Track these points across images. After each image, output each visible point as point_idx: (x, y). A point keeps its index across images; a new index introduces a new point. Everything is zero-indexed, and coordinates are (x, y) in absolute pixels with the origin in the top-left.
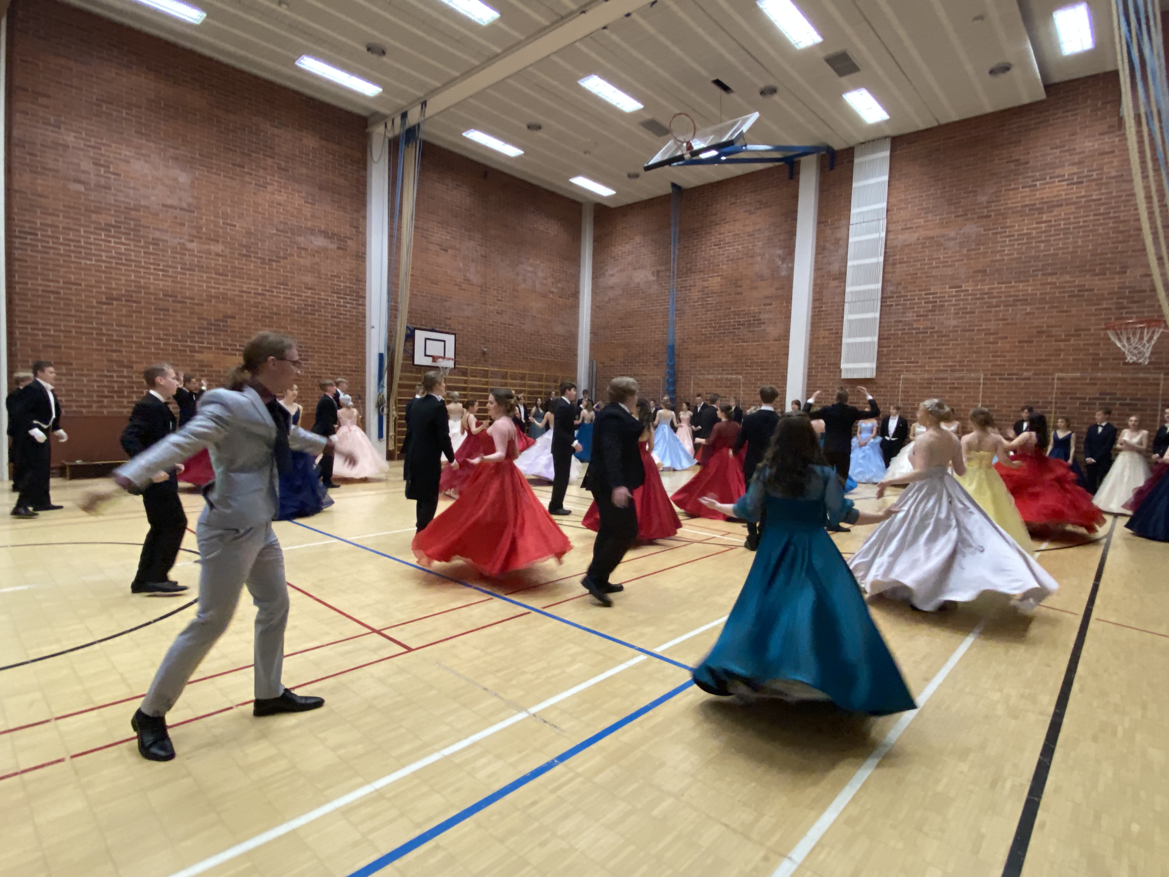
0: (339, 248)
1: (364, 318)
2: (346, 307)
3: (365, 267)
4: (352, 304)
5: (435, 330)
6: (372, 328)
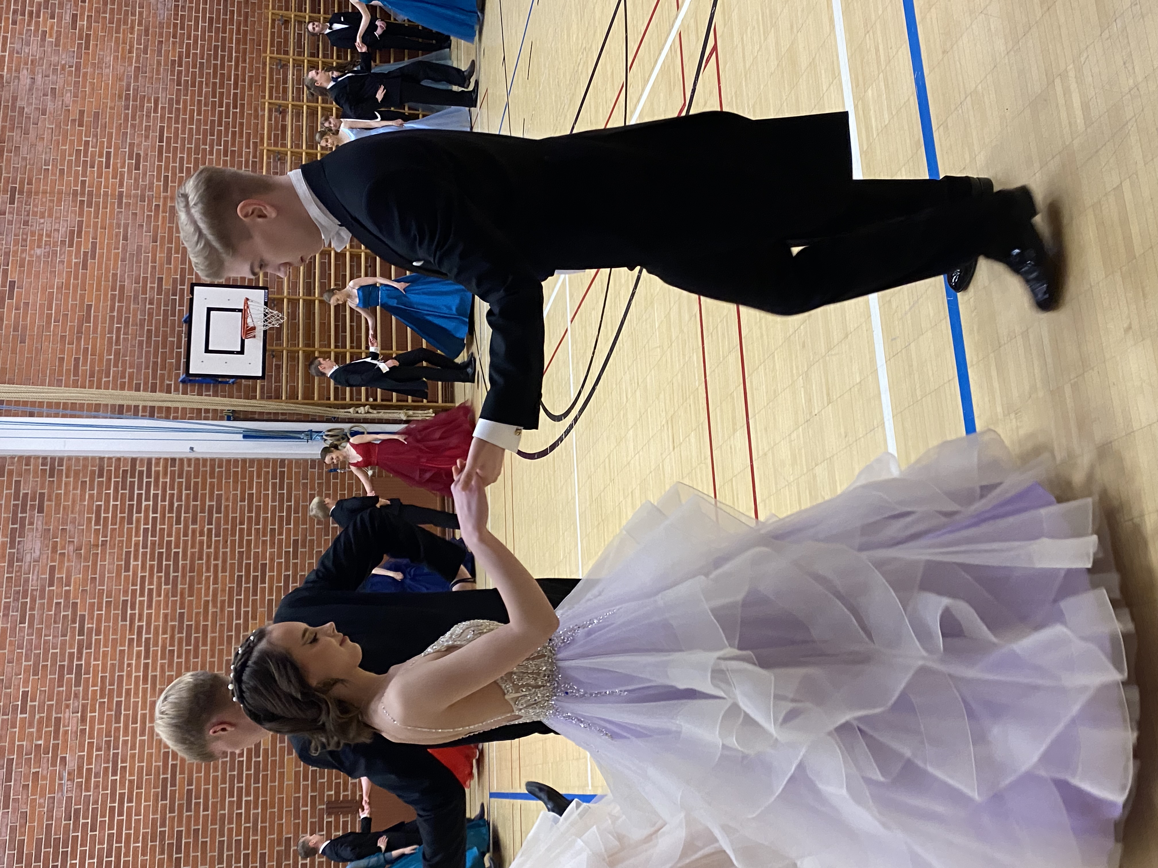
1: (173, 460)
2: (156, 496)
3: (70, 458)
4: (148, 484)
5: (189, 321)
6: (192, 449)
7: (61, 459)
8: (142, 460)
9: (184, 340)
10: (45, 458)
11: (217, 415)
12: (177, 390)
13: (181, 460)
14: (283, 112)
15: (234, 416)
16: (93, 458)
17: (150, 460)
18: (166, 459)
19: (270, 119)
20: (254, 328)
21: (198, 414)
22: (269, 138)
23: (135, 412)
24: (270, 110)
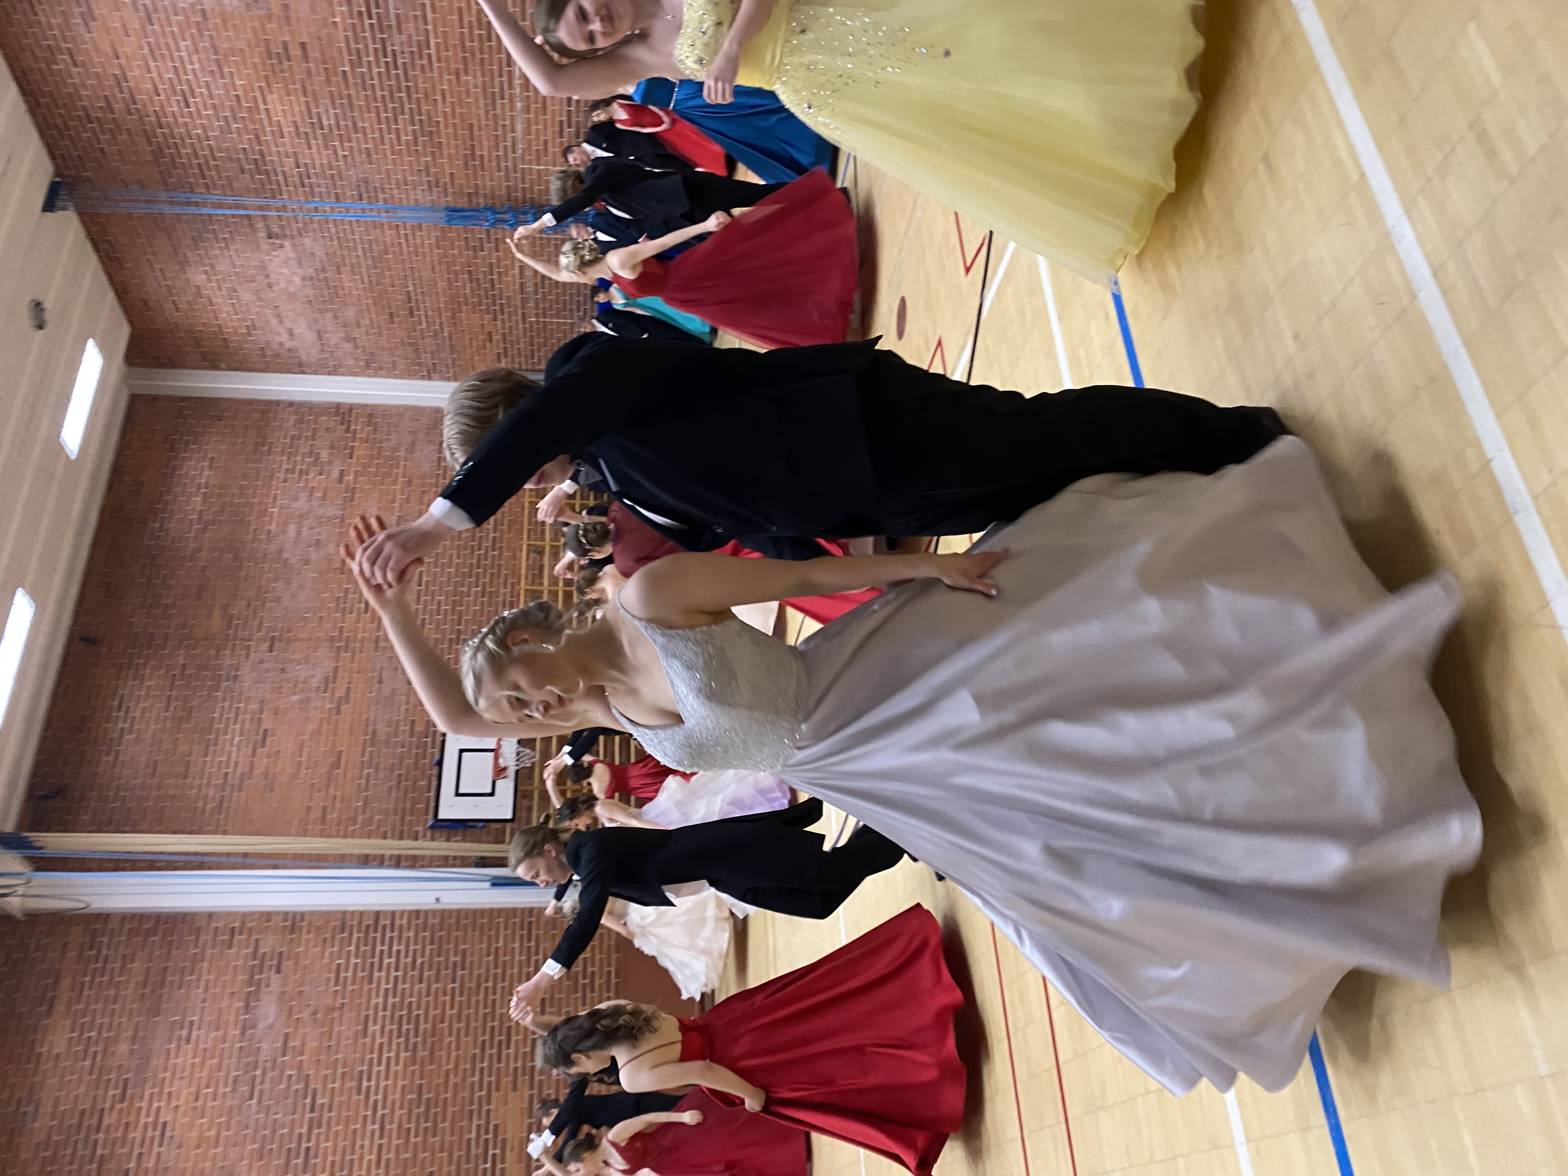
0: (278, 971)
1: (418, 912)
2: (399, 952)
3: (312, 913)
4: (392, 938)
5: (440, 763)
6: (437, 899)
7: (303, 914)
8: (386, 913)
9: (434, 783)
10: (287, 913)
11: (465, 862)
12: (424, 836)
13: (427, 912)
14: (540, 552)
15: (483, 862)
16: (336, 912)
17: (393, 913)
18: (410, 912)
19: (528, 560)
20: (505, 769)
21: (446, 862)
22: (527, 578)
23: (380, 861)
24: (528, 552)
